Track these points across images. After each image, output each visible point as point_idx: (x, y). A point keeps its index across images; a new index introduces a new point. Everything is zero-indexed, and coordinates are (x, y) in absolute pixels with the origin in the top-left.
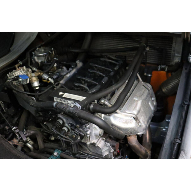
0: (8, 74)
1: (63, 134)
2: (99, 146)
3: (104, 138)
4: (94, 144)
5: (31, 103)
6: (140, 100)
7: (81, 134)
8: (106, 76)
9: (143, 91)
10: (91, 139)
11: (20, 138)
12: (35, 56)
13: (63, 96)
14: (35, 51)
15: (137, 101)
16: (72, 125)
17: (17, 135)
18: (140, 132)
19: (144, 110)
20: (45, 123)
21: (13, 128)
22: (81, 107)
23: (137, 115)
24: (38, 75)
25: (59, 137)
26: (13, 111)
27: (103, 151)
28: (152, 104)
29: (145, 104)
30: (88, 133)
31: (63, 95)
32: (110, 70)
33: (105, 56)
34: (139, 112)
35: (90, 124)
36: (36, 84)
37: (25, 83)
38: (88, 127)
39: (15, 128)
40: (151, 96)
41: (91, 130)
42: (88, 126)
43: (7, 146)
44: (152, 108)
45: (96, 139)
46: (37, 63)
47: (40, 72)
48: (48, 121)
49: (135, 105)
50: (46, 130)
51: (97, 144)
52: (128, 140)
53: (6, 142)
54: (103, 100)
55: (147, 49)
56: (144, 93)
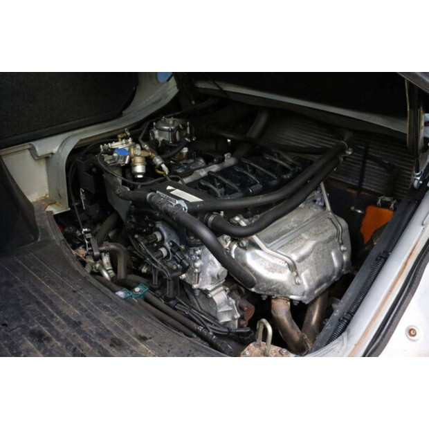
0: (103, 145)
1: (157, 258)
2: (214, 298)
3: (227, 289)
4: (205, 293)
5: (117, 190)
6: (312, 240)
7: (183, 264)
8: (261, 183)
9: (326, 228)
10: (200, 279)
11: (90, 248)
12: (157, 129)
13: (172, 193)
14: (159, 122)
15: (307, 240)
16: (174, 245)
17: (87, 242)
18: (295, 295)
19: (316, 260)
20: (136, 236)
21: (84, 230)
22: (187, 208)
23: (296, 263)
24: (146, 155)
25: (148, 259)
26: (98, 211)
27: (220, 311)
28: (339, 257)
29: (321, 252)
30: (198, 264)
31: (172, 190)
32: (274, 176)
33: (276, 154)
34: (302, 259)
35: (203, 249)
36: (139, 169)
37: (120, 161)
38: (197, 252)
39: (86, 230)
40: (340, 241)
41: (203, 261)
42: (199, 252)
43: (67, 254)
44: (336, 264)
45: (211, 284)
46: (156, 141)
47: (152, 152)
48: (140, 233)
49: (300, 245)
50: (135, 250)
51: (213, 293)
52: (273, 306)
53: (67, 249)
54: (239, 217)
55: (347, 152)
56: (326, 231)
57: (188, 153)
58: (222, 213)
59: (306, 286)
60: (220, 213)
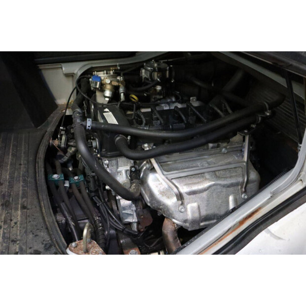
2: (121, 200)
13: (104, 114)
15: (206, 179)
19: (208, 198)
24: (116, 85)
27: (124, 212)
29: (217, 192)
31: (106, 112)
34: (193, 193)
35: (110, 161)
36: (108, 93)
38: (105, 162)
39: (62, 128)
42: (107, 162)
47: (122, 83)
55: (266, 113)
56: (231, 177)
57: (160, 90)
58: (129, 138)
59: (190, 215)
60: (127, 137)
